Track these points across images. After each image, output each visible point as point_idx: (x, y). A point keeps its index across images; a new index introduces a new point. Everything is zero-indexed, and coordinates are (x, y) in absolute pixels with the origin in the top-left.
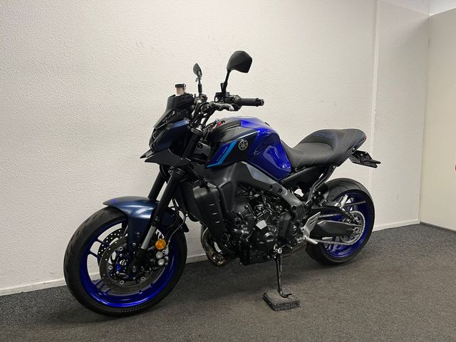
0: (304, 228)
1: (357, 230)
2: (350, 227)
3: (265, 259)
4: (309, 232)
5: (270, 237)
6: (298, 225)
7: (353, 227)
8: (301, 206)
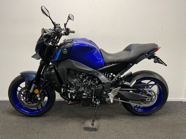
0: (110, 94)
1: (148, 99)
2: (143, 97)
3: (89, 105)
4: (113, 96)
5: (85, 96)
6: (106, 92)
7: (146, 98)
8: (108, 83)
